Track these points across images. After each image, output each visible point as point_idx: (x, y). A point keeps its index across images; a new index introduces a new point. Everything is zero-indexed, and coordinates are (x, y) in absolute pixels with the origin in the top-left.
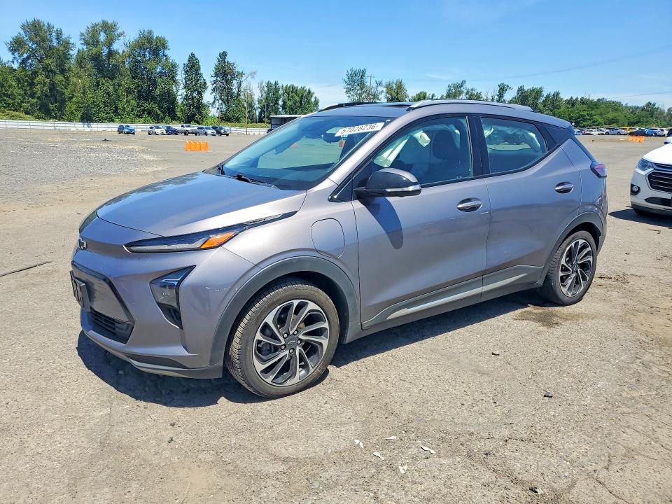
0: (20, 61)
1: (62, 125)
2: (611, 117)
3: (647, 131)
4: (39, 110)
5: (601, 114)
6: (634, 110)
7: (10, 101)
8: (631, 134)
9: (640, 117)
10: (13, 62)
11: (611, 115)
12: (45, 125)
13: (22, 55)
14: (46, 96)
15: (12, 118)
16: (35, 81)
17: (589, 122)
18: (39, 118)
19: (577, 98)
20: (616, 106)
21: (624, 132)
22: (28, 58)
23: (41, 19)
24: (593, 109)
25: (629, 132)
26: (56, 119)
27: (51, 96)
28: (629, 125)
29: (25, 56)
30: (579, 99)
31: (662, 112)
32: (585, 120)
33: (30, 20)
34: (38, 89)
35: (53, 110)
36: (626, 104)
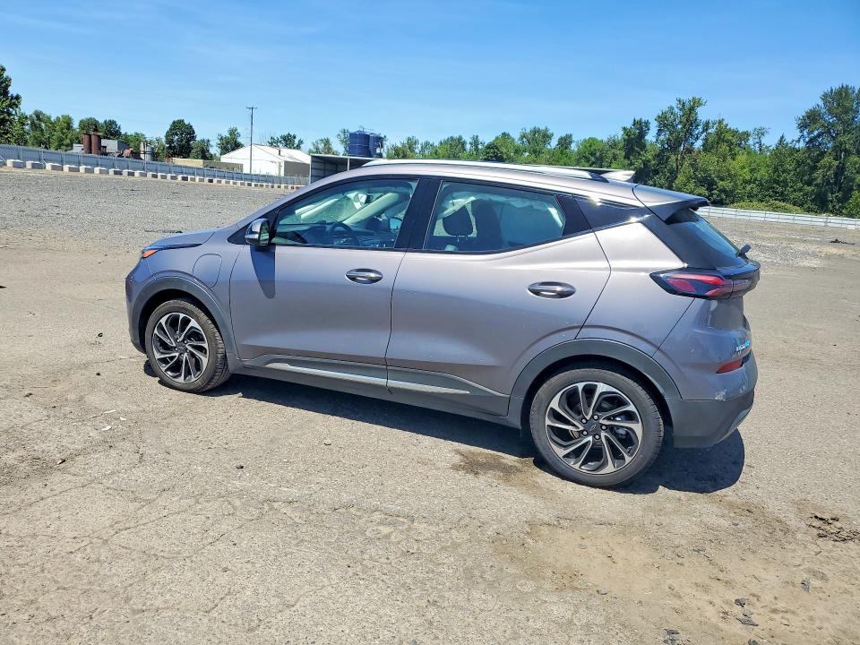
0: (807, 139)
1: (836, 221)
4: (813, 200)
7: (780, 189)
10: (799, 141)
12: (814, 219)
13: (812, 132)
14: (828, 183)
15: (776, 209)
16: (819, 165)
18: (809, 211)
22: (819, 136)
23: (851, 85)
26: (832, 212)
27: (835, 183)
29: (816, 133)
33: (836, 86)
34: (818, 175)
35: (831, 201)
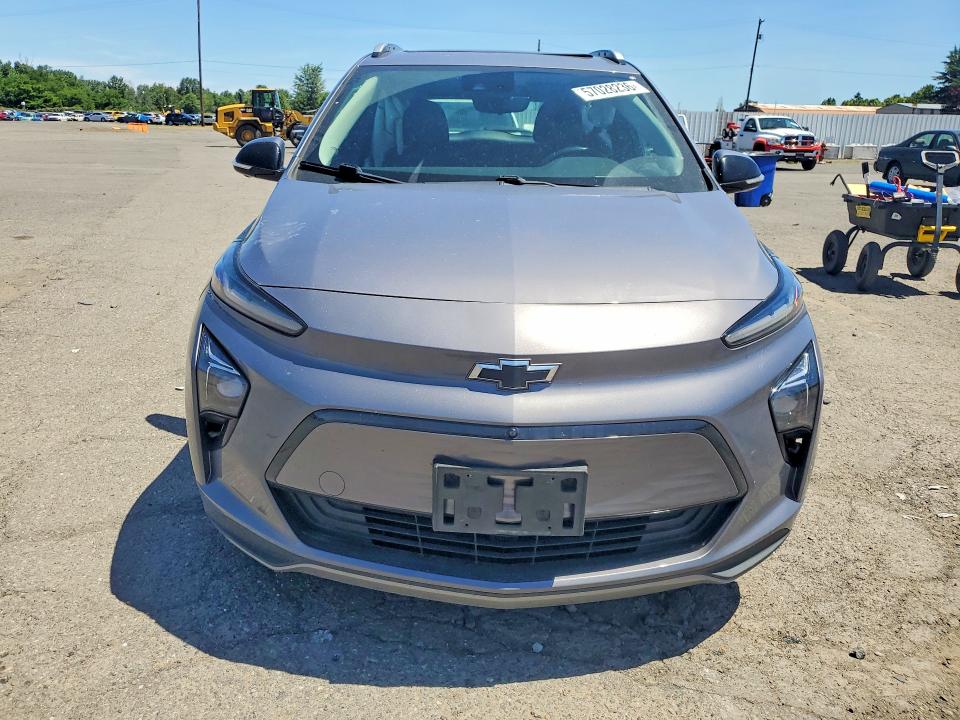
2: (69, 96)
3: (139, 116)
5: (53, 90)
6: (95, 85)
8: (120, 120)
9: (108, 96)
11: (68, 92)
17: (40, 101)
19: (10, 63)
20: (70, 80)
21: (110, 117)
24: (38, 81)
25: (116, 118)
28: (97, 108)
30: (13, 66)
31: (131, 92)
32: (32, 98)
36: (82, 77)
